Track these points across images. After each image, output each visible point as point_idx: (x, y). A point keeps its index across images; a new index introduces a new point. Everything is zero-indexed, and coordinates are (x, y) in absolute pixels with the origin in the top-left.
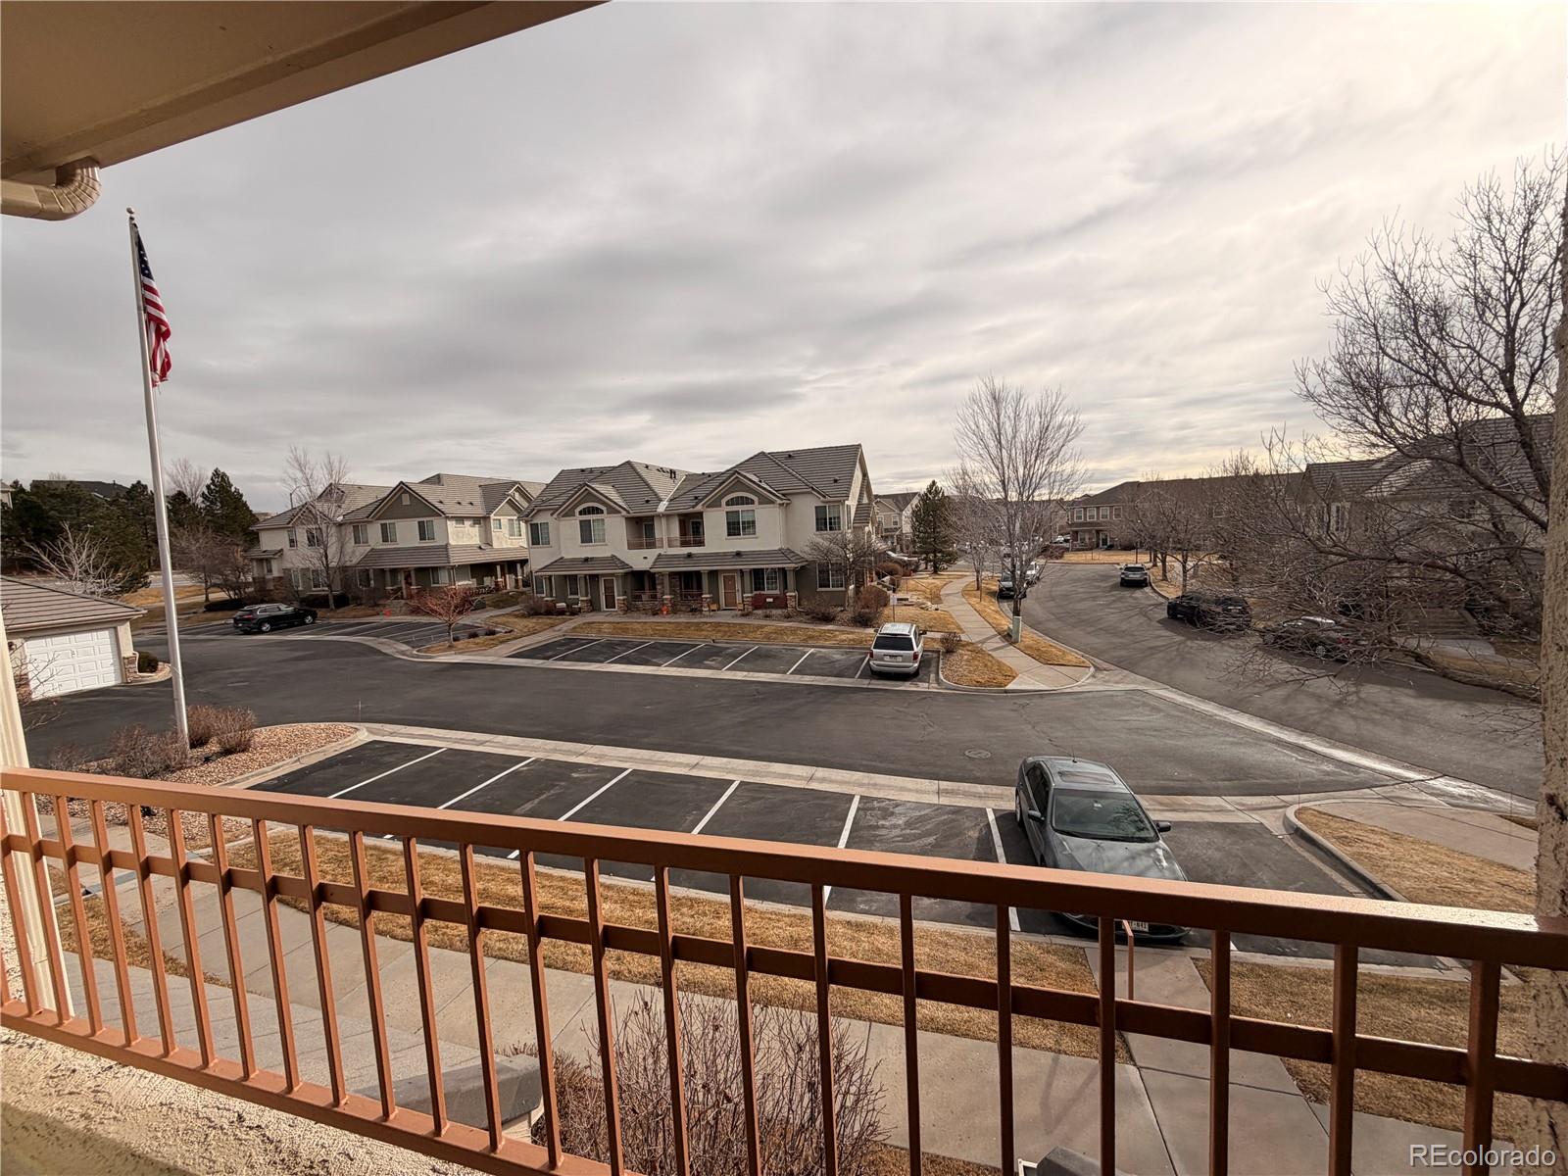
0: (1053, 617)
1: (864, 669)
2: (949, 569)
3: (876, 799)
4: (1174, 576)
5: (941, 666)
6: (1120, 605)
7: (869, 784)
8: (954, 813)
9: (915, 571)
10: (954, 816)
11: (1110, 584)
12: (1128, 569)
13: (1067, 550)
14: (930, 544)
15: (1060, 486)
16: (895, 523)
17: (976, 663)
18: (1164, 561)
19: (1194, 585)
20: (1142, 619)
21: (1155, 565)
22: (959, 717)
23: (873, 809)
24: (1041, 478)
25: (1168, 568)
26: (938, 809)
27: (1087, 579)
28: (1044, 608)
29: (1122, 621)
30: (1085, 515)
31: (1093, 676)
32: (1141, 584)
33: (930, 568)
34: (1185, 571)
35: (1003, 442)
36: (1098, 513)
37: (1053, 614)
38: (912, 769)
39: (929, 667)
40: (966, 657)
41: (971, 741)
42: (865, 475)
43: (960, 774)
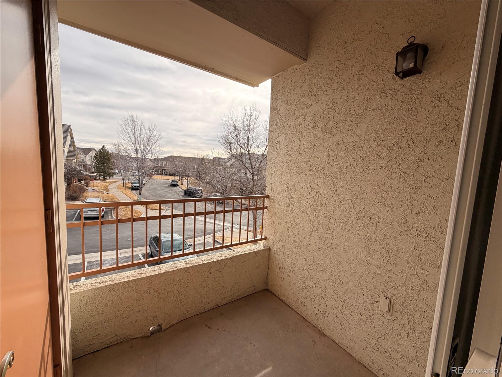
0: (151, 195)
1: (77, 217)
2: (110, 179)
3: (95, 261)
4: (185, 184)
5: (113, 213)
6: (171, 191)
7: (90, 257)
8: (128, 258)
9: (95, 179)
10: (128, 259)
11: (167, 185)
12: (172, 181)
13: (153, 175)
14: (102, 169)
15: (155, 154)
16: (83, 160)
17: (127, 211)
18: (182, 179)
19: (189, 186)
20: (178, 195)
21: (179, 180)
22: (123, 229)
23: (94, 265)
24: (149, 151)
25: (183, 181)
26: (121, 258)
27: (161, 184)
28: (148, 193)
29: (172, 196)
30: (159, 164)
31: (166, 212)
32: (176, 185)
33: (101, 178)
34: (187, 182)
35: (136, 137)
36: (163, 164)
37: (151, 194)
38: (108, 248)
39: (108, 214)
40: (122, 209)
41: (129, 236)
42: (72, 138)
43: (127, 246)
